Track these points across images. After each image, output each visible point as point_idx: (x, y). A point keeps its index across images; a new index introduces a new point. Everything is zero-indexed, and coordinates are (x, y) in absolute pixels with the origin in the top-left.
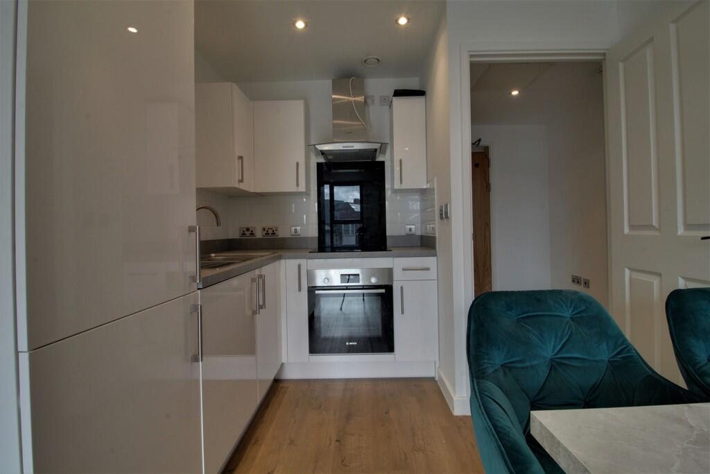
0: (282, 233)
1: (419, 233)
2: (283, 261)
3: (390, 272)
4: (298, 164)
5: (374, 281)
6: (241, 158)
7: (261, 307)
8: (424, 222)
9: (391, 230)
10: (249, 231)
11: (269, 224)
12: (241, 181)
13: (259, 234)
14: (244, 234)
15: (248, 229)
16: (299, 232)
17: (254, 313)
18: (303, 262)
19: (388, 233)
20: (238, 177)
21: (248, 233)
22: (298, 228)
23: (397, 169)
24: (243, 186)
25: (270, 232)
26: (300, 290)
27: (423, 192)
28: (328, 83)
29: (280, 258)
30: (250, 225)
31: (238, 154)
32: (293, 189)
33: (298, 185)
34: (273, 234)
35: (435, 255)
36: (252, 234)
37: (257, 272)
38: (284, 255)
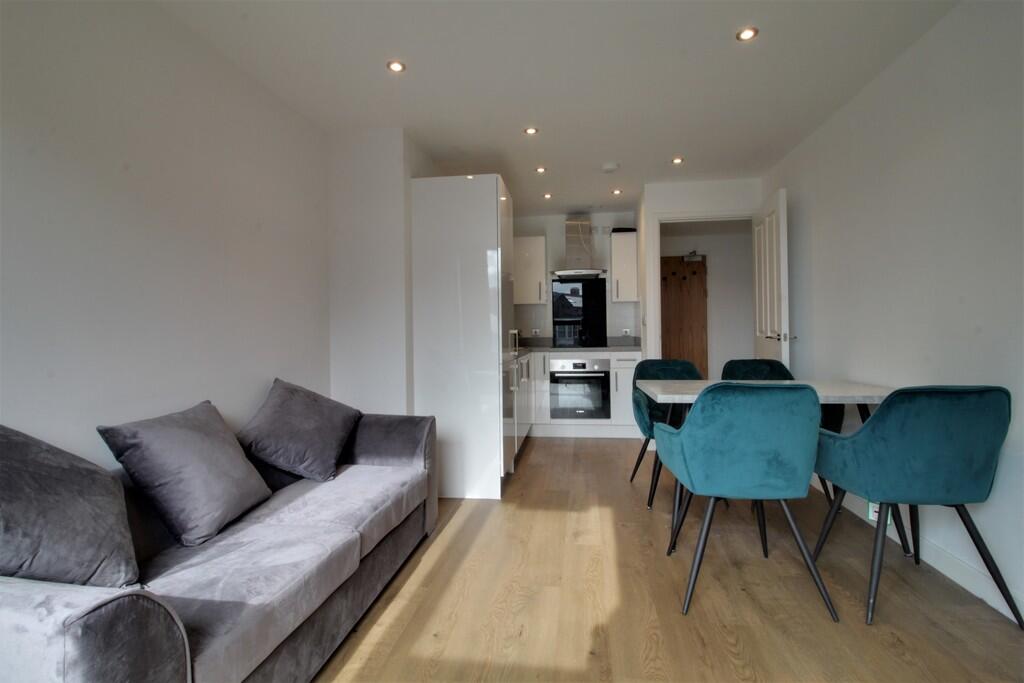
0: (525, 334)
1: (633, 335)
2: (532, 354)
3: (607, 362)
4: (540, 284)
5: (596, 368)
8: (636, 327)
9: (610, 332)
16: (538, 333)
18: (547, 354)
19: (608, 335)
22: (538, 331)
23: (614, 285)
27: (636, 303)
28: (564, 217)
29: (531, 351)
33: (540, 298)
35: (640, 350)
38: (534, 349)
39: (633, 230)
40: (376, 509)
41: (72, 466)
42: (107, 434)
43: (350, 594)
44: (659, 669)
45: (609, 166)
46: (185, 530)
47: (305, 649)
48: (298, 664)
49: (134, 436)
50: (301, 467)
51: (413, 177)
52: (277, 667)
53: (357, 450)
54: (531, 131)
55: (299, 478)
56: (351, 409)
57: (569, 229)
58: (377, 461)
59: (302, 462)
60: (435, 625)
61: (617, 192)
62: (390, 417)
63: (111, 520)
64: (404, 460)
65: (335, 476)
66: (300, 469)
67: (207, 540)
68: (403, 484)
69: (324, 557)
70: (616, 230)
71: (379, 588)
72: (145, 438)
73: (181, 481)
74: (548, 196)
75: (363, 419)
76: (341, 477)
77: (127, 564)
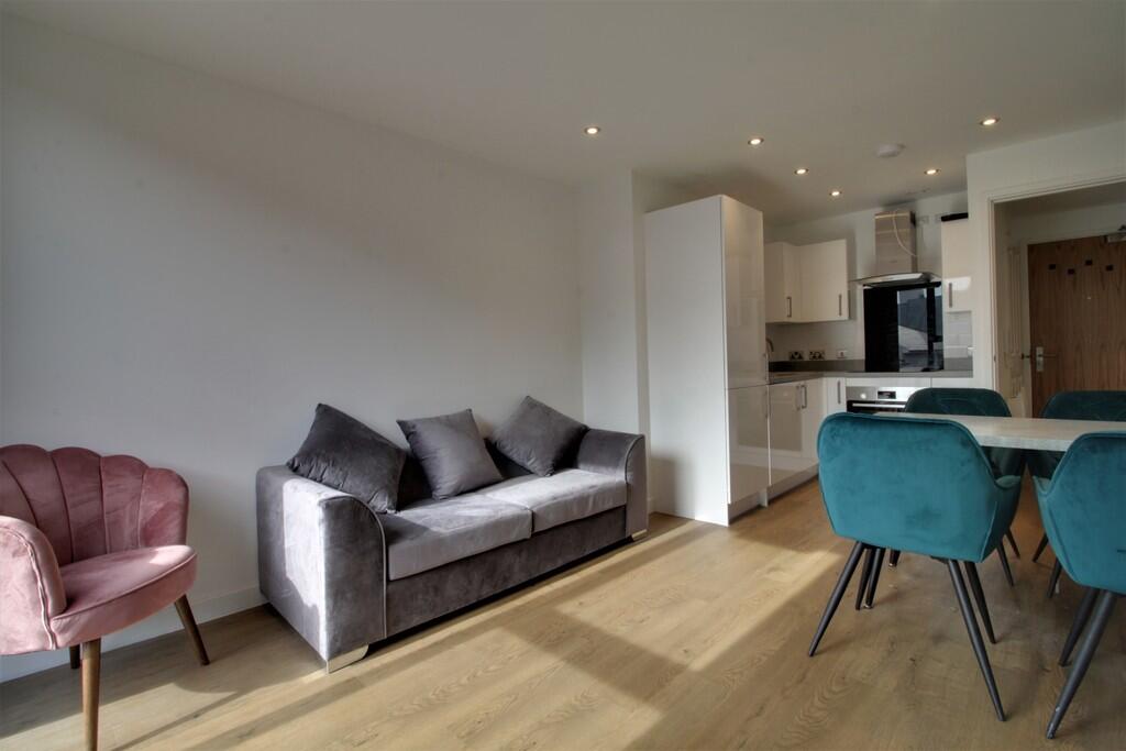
0: (829, 356)
2: (825, 379)
4: (840, 297)
6: (789, 298)
7: (803, 407)
10: (797, 355)
11: (816, 348)
12: (790, 316)
13: (807, 358)
14: (793, 357)
15: (796, 353)
16: (845, 355)
17: (798, 409)
18: (842, 380)
19: (945, 355)
20: (788, 313)
21: (797, 357)
22: (844, 352)
23: (946, 290)
24: (792, 320)
25: (817, 355)
26: (839, 402)
29: (822, 376)
30: (799, 349)
31: (786, 295)
32: (837, 318)
33: (840, 314)
34: (820, 357)
35: (972, 377)
36: (800, 357)
37: (802, 383)
38: (825, 373)
39: (964, 216)
40: (555, 498)
41: (373, 439)
42: (402, 424)
43: (524, 554)
44: (733, 680)
45: (887, 149)
46: (435, 489)
47: (476, 576)
48: (470, 582)
49: (414, 427)
50: (529, 463)
51: (649, 210)
52: (451, 576)
53: (579, 458)
54: (755, 142)
55: (531, 473)
56: (576, 422)
57: (880, 225)
58: (592, 468)
59: (529, 460)
60: (587, 598)
61: (931, 172)
62: (609, 432)
63: (385, 471)
64: (610, 469)
65: (552, 475)
66: (529, 464)
67: (447, 497)
68: (592, 487)
69: (492, 519)
70: (945, 219)
71: (560, 563)
72: (419, 428)
73: (435, 458)
74: (836, 194)
75: (588, 434)
76: (555, 476)
77: (390, 497)
